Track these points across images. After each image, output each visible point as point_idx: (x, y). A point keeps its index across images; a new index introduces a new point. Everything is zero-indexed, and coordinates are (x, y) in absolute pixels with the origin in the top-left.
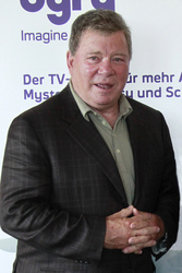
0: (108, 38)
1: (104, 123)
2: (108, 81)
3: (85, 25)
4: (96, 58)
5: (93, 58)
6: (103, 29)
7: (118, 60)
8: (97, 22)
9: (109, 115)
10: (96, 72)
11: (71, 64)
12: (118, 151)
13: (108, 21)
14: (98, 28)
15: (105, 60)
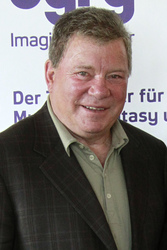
0: (104, 48)
1: (92, 158)
2: (100, 104)
3: (72, 29)
4: (87, 73)
5: (83, 74)
6: (97, 36)
7: (114, 77)
8: (89, 26)
9: (98, 147)
10: (85, 91)
11: (50, 78)
12: (109, 196)
13: (104, 24)
14: (90, 34)
15: (98, 77)
